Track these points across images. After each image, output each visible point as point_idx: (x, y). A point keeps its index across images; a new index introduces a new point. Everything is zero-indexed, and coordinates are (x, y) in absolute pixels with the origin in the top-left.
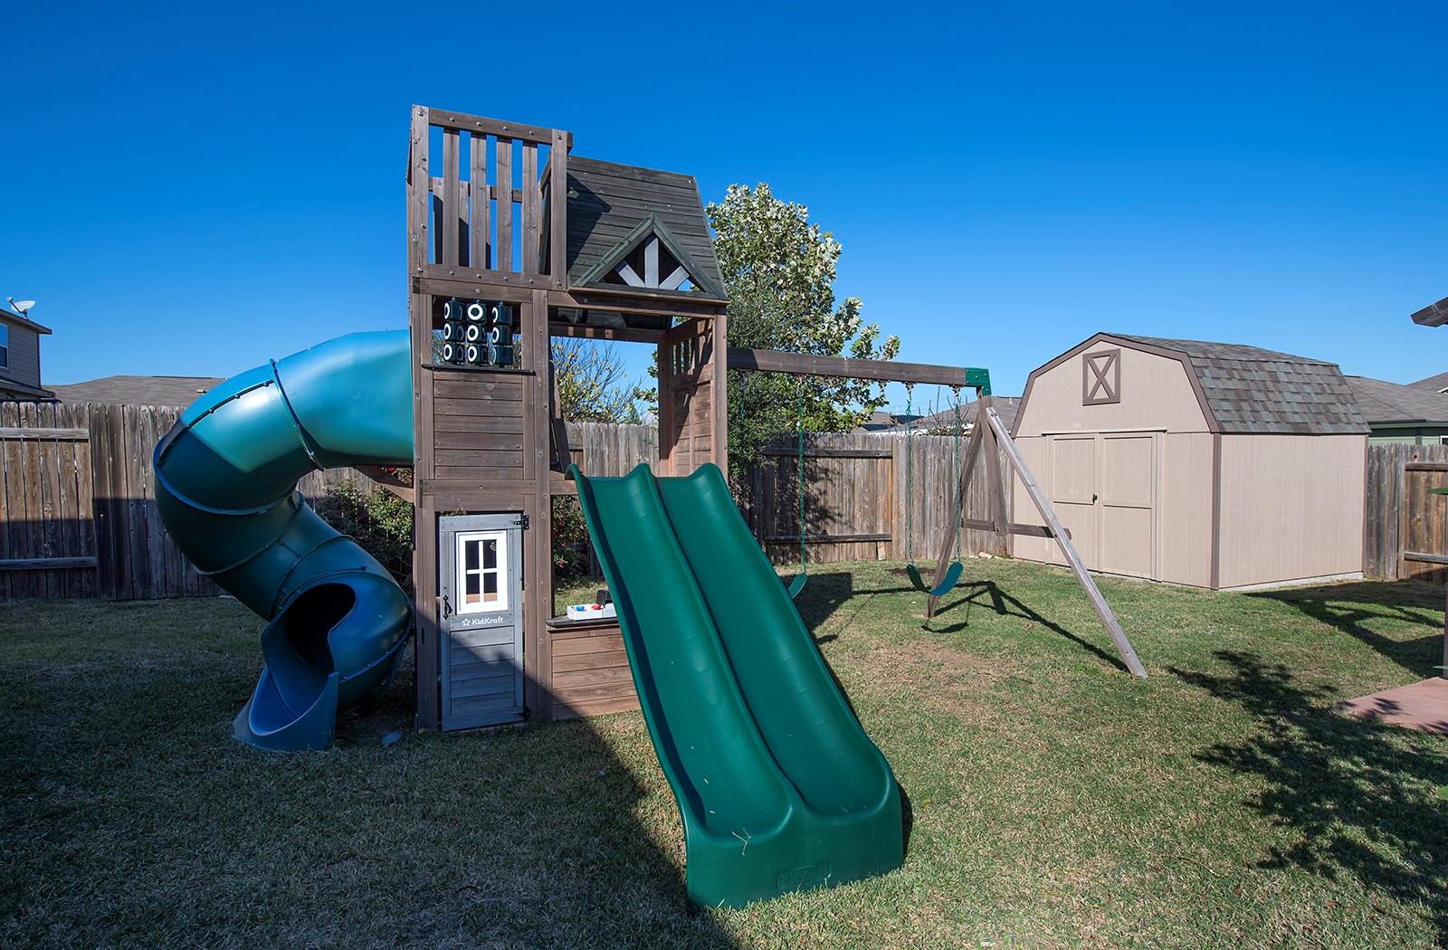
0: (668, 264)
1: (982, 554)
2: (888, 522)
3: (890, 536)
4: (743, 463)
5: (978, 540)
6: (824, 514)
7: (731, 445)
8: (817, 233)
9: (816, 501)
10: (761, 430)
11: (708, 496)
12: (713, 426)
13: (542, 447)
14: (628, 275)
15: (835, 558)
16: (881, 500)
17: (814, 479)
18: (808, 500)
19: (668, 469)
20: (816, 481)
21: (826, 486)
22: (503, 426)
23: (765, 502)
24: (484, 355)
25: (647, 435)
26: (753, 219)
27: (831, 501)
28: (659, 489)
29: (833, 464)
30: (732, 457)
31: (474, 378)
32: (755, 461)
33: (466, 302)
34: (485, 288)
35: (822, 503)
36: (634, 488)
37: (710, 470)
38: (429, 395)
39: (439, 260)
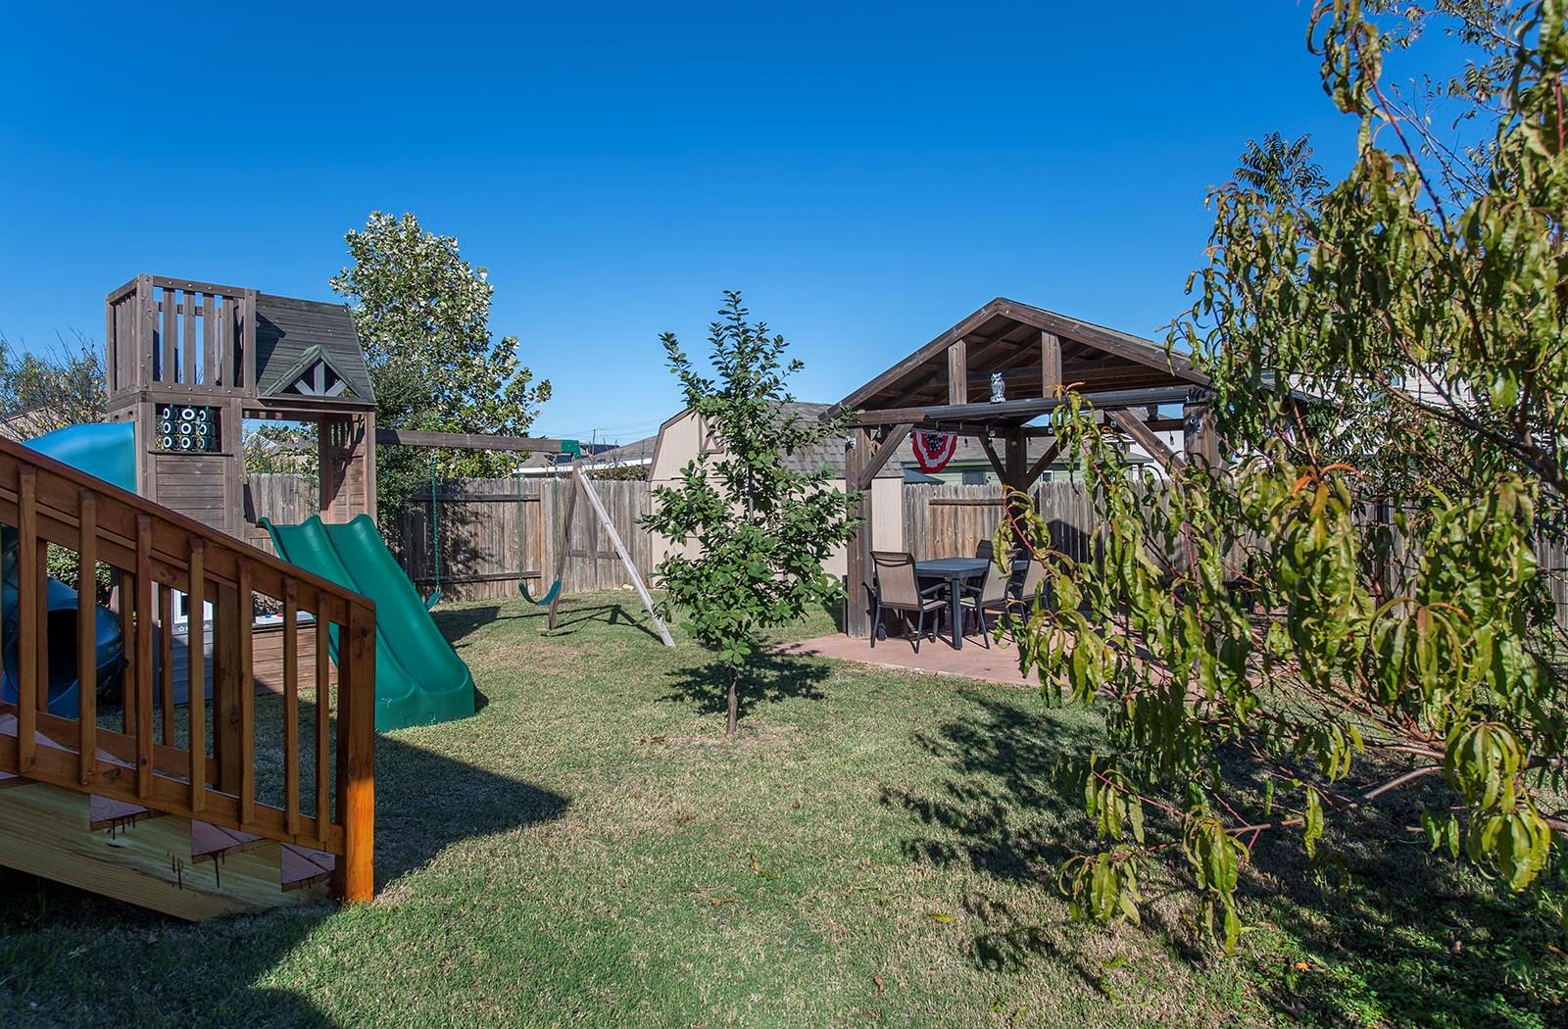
0: (331, 378)
1: (626, 586)
2: (537, 560)
3: (539, 573)
4: (390, 510)
5: (621, 573)
6: (475, 555)
7: (379, 494)
8: (467, 270)
9: (466, 543)
10: (408, 480)
11: (363, 536)
12: (365, 487)
13: (239, 506)
14: (302, 386)
15: (486, 595)
16: (530, 540)
17: (464, 522)
18: (458, 543)
19: (329, 518)
20: (468, 524)
21: (476, 529)
22: (208, 492)
23: (414, 544)
24: (194, 443)
25: (292, 485)
26: (400, 251)
27: (481, 543)
28: (328, 533)
29: (483, 508)
30: (381, 505)
31: (187, 459)
32: (402, 507)
33: (181, 407)
34: (195, 397)
35: (472, 545)
36: (310, 531)
37: (364, 519)
38: (153, 471)
39: (156, 377)
